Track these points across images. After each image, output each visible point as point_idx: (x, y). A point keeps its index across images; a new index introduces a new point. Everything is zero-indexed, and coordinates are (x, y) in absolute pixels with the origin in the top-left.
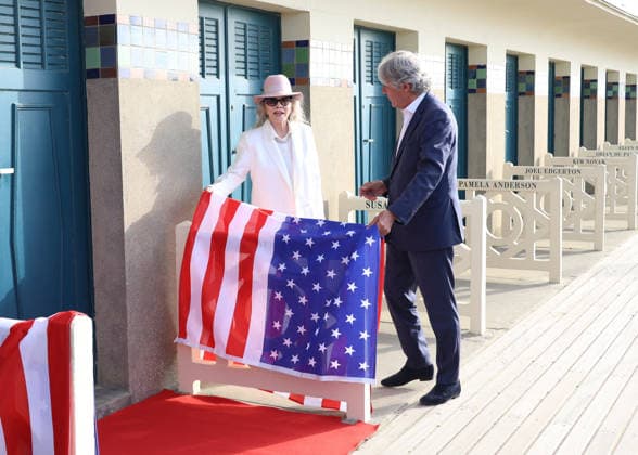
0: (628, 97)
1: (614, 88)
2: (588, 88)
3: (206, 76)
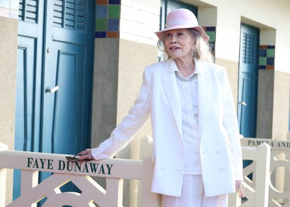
3: (26, 19)
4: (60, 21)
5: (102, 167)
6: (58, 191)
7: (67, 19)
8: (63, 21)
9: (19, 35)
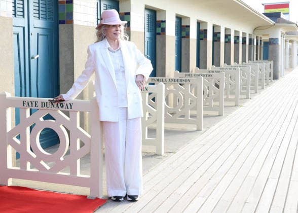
0: (235, 42)
1: (229, 37)
2: (216, 36)
3: (17, 16)
4: (37, 15)
5: (67, 105)
6: (42, 119)
7: (42, 14)
8: (39, 12)
9: (14, 26)
